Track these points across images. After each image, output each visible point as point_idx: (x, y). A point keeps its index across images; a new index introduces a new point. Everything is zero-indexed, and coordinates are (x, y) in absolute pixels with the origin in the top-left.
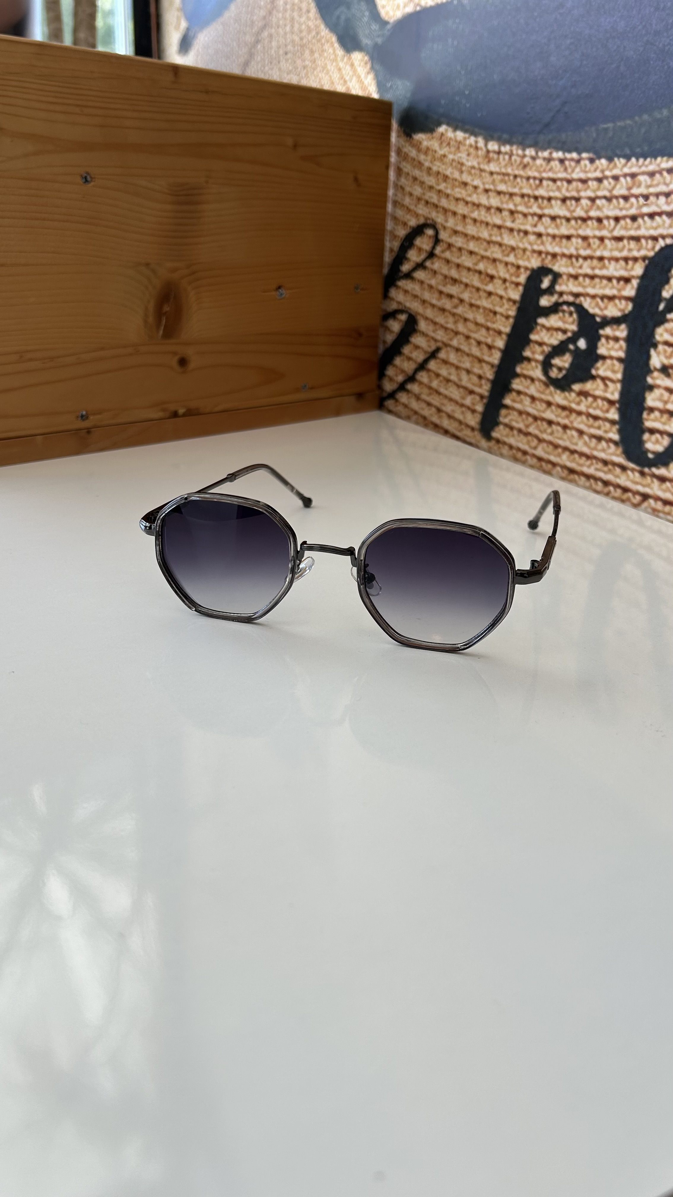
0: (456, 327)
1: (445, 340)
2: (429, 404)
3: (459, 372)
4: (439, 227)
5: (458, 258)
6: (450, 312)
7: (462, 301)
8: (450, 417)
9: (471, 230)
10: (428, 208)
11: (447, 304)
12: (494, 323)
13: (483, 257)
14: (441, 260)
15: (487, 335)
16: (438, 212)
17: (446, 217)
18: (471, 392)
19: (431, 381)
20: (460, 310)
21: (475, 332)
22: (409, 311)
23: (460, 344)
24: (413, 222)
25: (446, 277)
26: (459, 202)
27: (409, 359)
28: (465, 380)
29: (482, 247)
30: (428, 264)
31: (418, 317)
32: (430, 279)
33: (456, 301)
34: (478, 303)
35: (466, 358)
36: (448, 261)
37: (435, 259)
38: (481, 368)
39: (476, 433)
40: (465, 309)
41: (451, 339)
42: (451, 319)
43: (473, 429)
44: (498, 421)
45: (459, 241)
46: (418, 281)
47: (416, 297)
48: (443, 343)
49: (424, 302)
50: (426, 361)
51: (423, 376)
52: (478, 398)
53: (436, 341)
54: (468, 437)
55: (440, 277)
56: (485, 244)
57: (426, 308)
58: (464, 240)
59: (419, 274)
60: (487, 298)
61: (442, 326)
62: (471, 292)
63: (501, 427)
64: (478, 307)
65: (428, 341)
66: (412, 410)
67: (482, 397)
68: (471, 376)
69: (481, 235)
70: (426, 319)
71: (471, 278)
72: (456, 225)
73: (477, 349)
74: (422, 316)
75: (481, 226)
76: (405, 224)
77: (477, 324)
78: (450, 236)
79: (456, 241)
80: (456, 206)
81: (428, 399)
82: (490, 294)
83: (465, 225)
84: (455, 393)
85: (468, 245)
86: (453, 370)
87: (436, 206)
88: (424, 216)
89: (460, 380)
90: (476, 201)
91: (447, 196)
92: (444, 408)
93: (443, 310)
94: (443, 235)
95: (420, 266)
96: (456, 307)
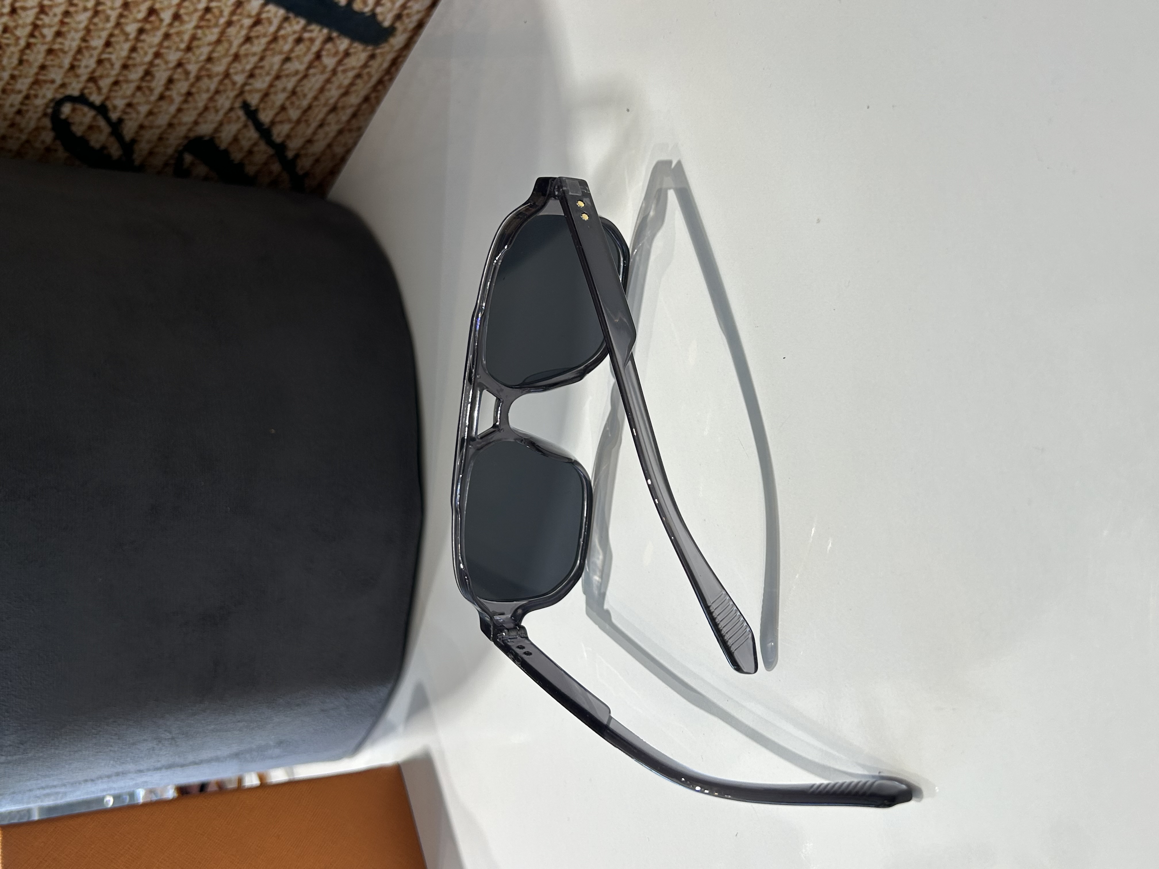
0: (217, 74)
1: (232, 94)
2: (321, 125)
3: (283, 73)
4: (59, 96)
5: (112, 65)
6: (192, 85)
7: (180, 64)
8: (346, 93)
9: (72, 41)
10: (27, 111)
11: (182, 87)
12: (221, 12)
13: (118, 24)
14: (113, 94)
15: (238, 26)
16: (36, 96)
17: (45, 82)
18: (318, 56)
19: (289, 120)
20: (193, 68)
21: (231, 44)
22: (181, 148)
23: (243, 71)
24: (48, 137)
25: (139, 88)
26: (25, 57)
27: (250, 152)
28: (297, 66)
29: (101, 25)
30: (114, 116)
31: (192, 135)
32: (138, 113)
33: (178, 75)
34: (186, 37)
35: (264, 63)
36: (116, 83)
37: (109, 104)
38: (284, 37)
39: (378, 51)
40: (193, 59)
41: (234, 83)
42: (205, 83)
43: (372, 57)
44: (368, 14)
45: (88, 63)
46: (137, 132)
47: (160, 139)
48: (237, 96)
49: (170, 125)
50: (258, 126)
51: (280, 132)
52: (329, 46)
53: (231, 109)
54: (381, 65)
55: (139, 98)
56: (96, 20)
57: (180, 124)
58: (86, 53)
59: (129, 129)
60: (182, 22)
61: (211, 99)
62: (168, 48)
63: (379, 10)
64: (194, 38)
65: (229, 122)
66: (323, 153)
67: (329, 39)
68: (293, 55)
69: (82, 26)
70: (196, 123)
71: (146, 48)
72: (60, 67)
73: (256, 42)
74: (190, 130)
75: (67, 23)
76: (48, 150)
77: (219, 42)
78: (77, 76)
79: (86, 67)
80: (30, 65)
81: (314, 125)
82: (176, 17)
83: (62, 51)
84: (316, 81)
85: (95, 48)
86: (279, 84)
87: (27, 97)
88: (39, 119)
89: (297, 72)
90: (28, 29)
91: (13, 77)
92: (332, 101)
93: (189, 94)
94: (74, 89)
95: (116, 127)
96: (187, 73)
